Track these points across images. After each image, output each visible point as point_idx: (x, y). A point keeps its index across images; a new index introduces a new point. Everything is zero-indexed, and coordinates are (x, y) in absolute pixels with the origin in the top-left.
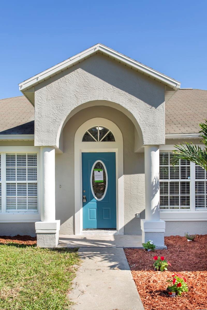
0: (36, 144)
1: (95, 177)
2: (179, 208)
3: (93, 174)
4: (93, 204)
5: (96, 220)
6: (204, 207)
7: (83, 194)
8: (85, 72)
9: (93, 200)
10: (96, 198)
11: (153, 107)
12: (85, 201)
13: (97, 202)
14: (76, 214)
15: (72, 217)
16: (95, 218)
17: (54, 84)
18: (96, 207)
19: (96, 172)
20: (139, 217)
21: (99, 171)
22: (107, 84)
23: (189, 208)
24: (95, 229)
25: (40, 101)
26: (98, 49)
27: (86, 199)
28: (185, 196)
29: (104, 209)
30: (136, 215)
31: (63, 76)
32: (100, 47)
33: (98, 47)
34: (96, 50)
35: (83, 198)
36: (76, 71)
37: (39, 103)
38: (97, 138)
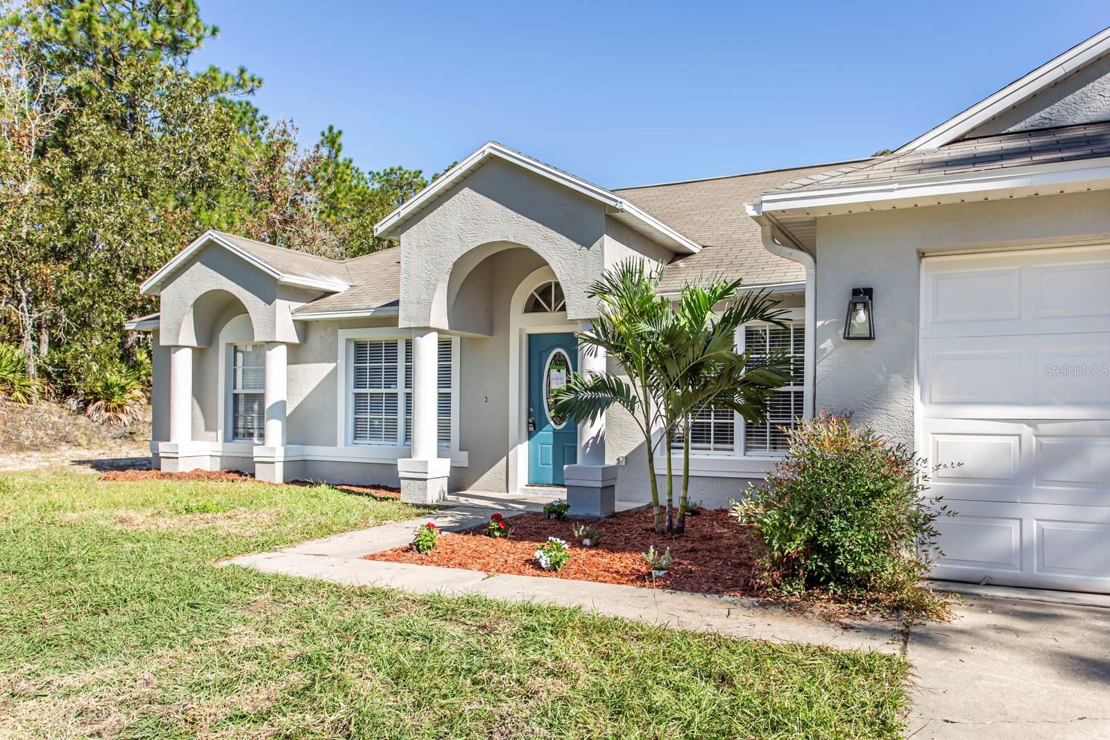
0: (402, 324)
1: (552, 382)
2: (710, 449)
3: (549, 376)
4: (546, 435)
5: (551, 466)
6: (766, 448)
7: (530, 415)
8: (475, 193)
9: (547, 427)
10: (552, 422)
11: (584, 248)
12: (532, 429)
13: (555, 432)
14: (511, 453)
15: (505, 458)
16: (551, 463)
17: (428, 219)
18: (551, 441)
19: (554, 372)
20: (624, 464)
21: (559, 371)
22: (509, 210)
23: (732, 450)
24: (548, 485)
25: (408, 250)
26: (488, 151)
27: (534, 424)
28: (727, 423)
29: (567, 446)
30: (618, 459)
31: (442, 204)
32: (492, 147)
33: (487, 150)
34: (486, 153)
35: (529, 423)
36: (460, 193)
37: (407, 255)
38: (550, 306)
